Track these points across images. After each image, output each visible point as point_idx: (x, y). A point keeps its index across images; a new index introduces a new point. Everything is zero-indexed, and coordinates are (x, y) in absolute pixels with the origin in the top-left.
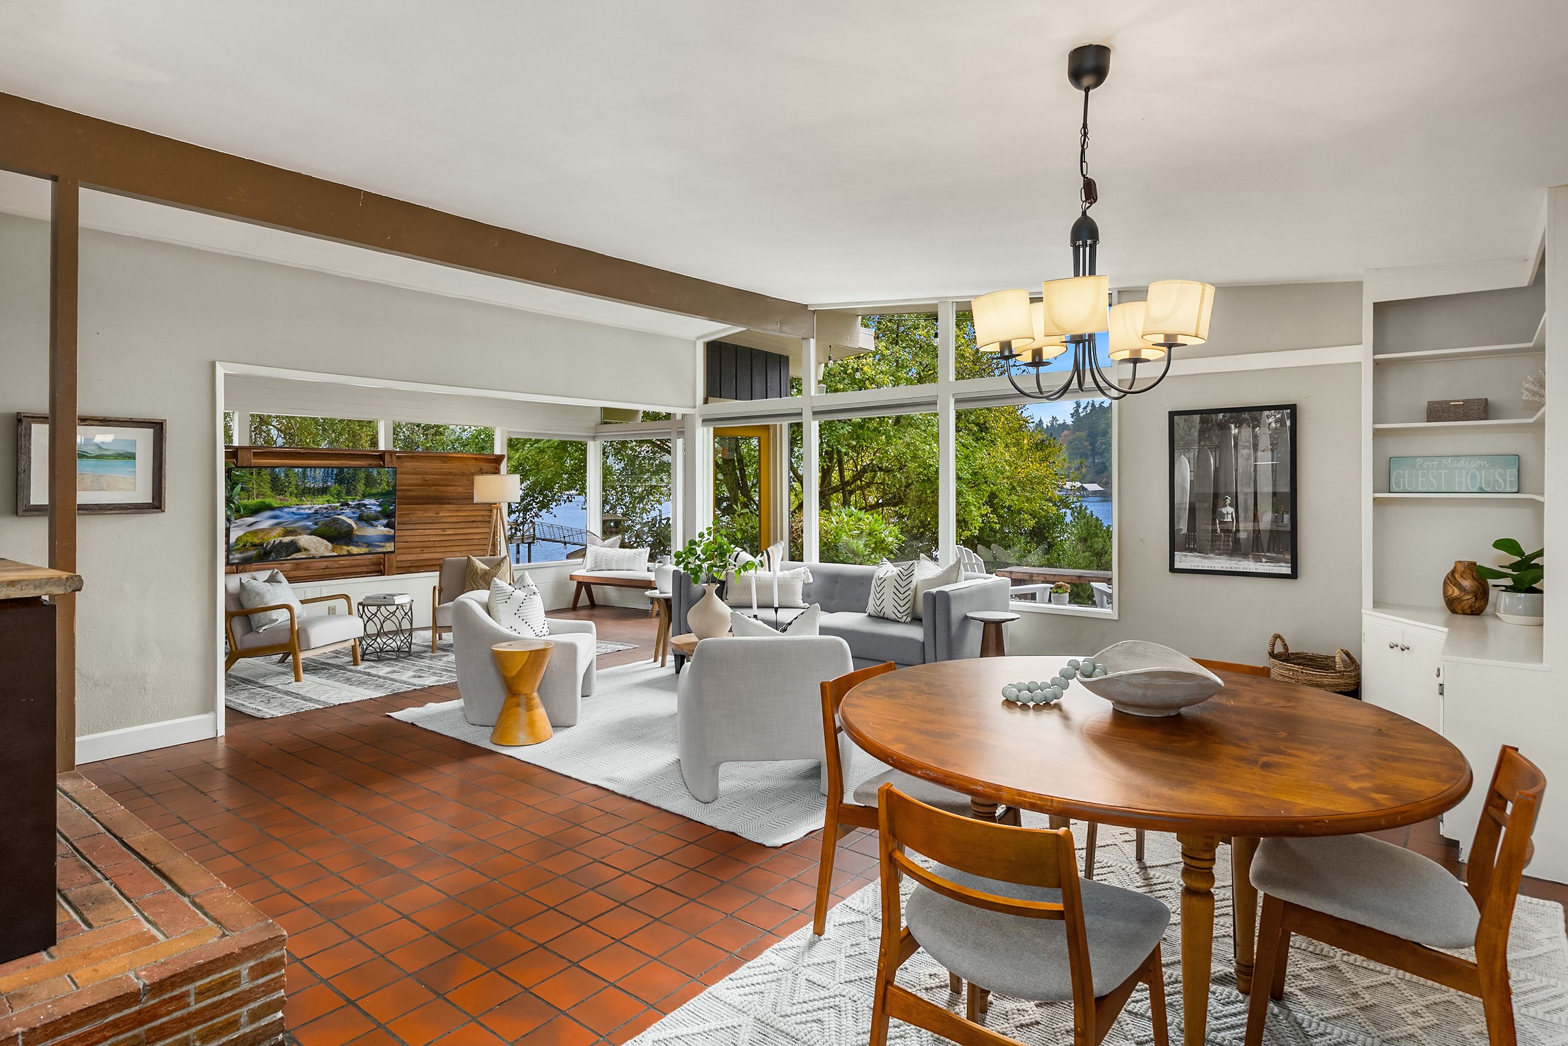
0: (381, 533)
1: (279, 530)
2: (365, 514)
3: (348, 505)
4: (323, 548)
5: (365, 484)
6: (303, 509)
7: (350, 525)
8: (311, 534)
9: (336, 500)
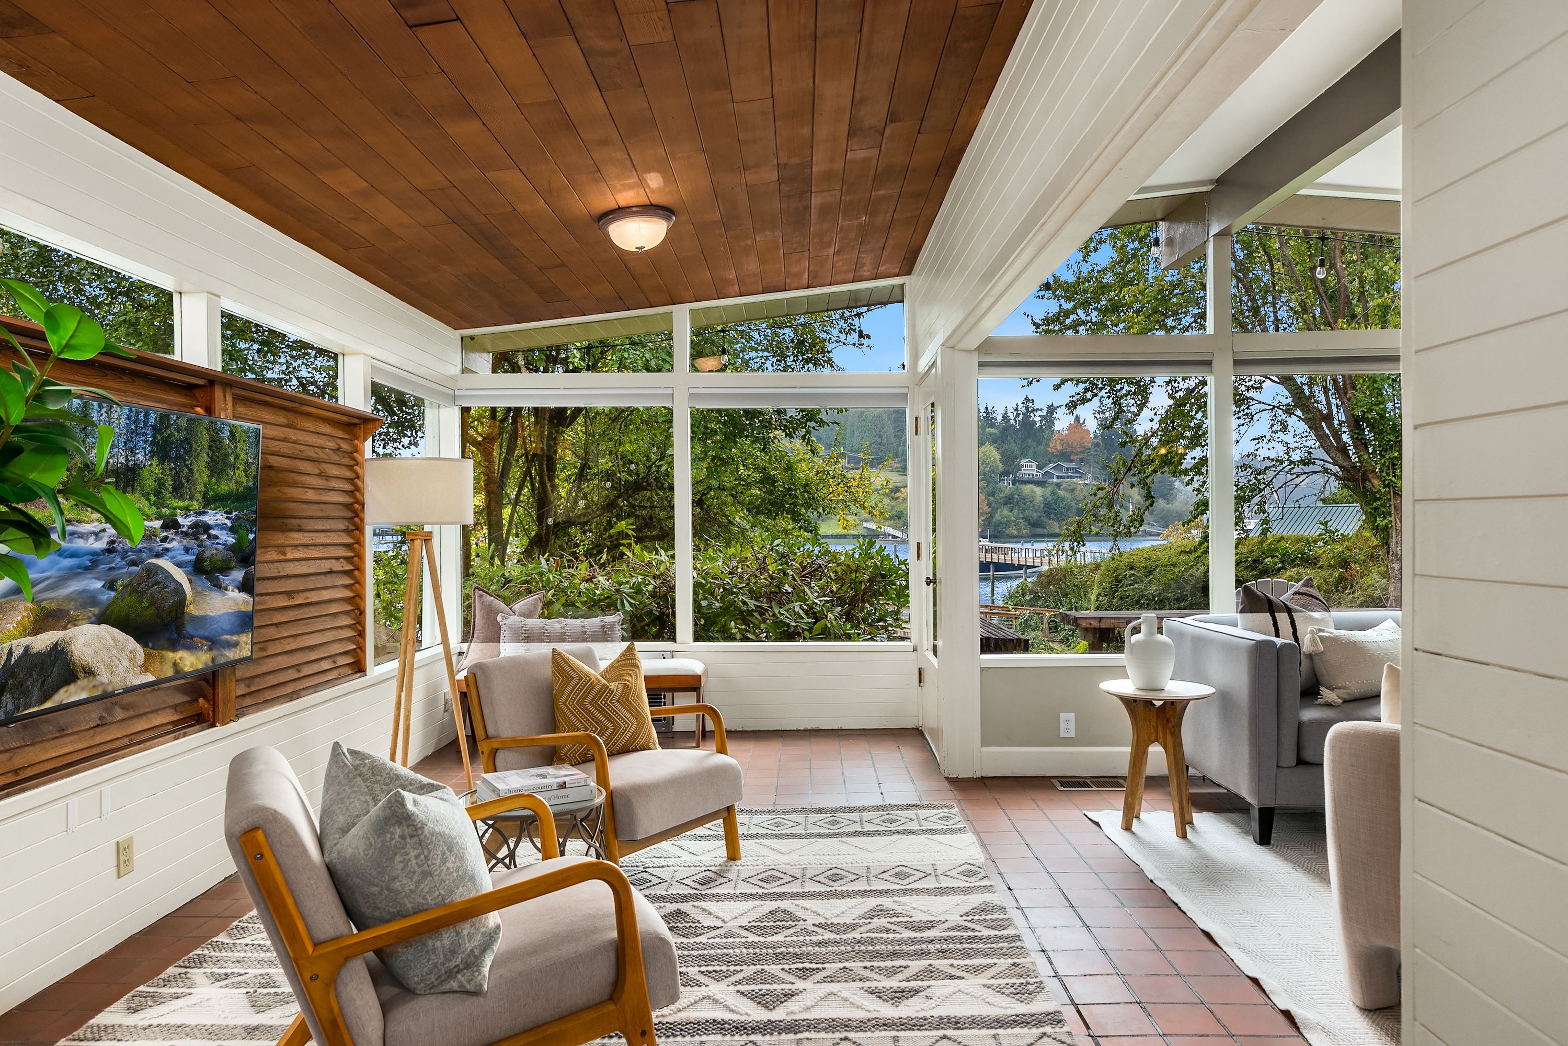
0: (234, 609)
1: (22, 612)
2: (207, 554)
3: (175, 525)
4: (126, 663)
5: (209, 467)
6: (82, 536)
7: (179, 586)
8: (100, 620)
9: (154, 510)
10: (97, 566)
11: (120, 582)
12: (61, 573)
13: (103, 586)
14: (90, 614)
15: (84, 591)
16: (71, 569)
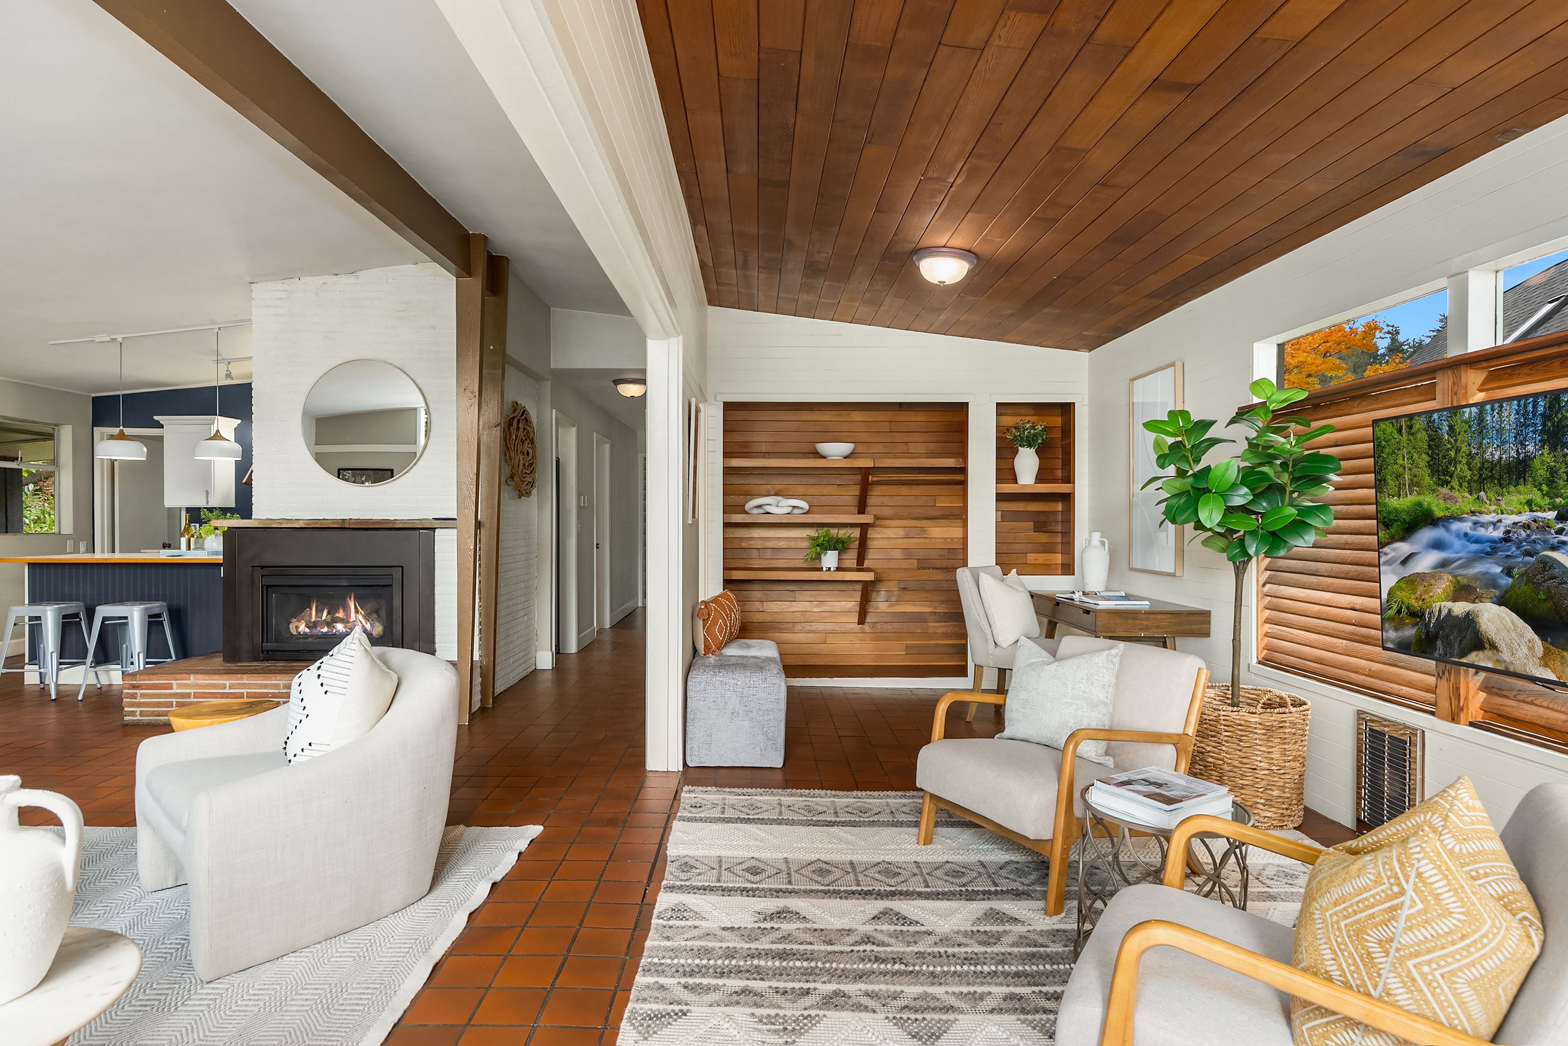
1: (1446, 582)
8: (1501, 602)
9: (1547, 500)
10: (1496, 552)
11: (1516, 570)
12: (1470, 555)
13: (1502, 571)
14: (1492, 595)
15: (1486, 573)
16: (1476, 552)
